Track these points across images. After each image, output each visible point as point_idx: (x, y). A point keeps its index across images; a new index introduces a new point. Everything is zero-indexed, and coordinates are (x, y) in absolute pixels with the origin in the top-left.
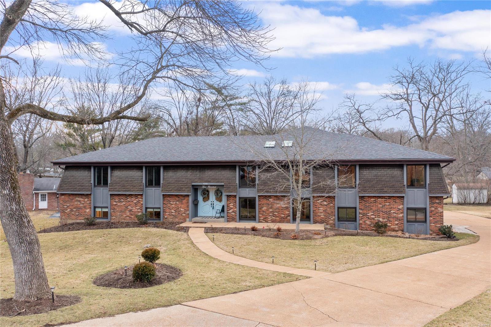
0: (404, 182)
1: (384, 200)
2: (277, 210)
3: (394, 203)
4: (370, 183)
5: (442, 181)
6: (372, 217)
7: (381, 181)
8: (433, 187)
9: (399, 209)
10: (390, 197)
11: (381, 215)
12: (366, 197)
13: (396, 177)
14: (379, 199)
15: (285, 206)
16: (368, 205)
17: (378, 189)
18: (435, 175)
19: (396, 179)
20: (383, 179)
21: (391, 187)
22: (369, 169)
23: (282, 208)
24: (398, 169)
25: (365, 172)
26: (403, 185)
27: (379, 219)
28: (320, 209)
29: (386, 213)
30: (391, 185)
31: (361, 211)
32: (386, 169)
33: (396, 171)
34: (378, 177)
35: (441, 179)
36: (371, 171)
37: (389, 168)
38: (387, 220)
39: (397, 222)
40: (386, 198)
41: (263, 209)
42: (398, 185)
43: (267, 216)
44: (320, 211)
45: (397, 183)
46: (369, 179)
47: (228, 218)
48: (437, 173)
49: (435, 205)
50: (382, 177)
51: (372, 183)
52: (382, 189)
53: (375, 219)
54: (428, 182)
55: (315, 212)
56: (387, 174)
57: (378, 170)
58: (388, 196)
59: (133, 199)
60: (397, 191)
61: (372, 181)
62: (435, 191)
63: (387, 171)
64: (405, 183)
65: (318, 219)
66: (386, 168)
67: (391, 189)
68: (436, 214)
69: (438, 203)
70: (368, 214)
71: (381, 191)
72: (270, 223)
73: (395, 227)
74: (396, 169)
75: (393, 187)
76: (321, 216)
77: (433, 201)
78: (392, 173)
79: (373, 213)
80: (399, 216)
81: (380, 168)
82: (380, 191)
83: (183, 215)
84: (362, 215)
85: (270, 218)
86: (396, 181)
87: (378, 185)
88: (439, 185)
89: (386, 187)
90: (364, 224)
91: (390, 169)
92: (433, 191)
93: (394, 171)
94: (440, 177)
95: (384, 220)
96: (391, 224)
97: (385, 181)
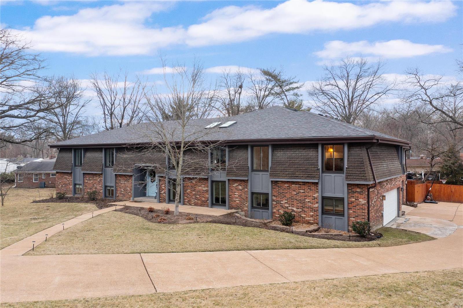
0: (318, 165)
1: (298, 186)
2: (199, 193)
3: (309, 190)
4: (283, 166)
5: (362, 165)
6: (285, 205)
7: (294, 164)
8: (351, 172)
9: (315, 198)
10: (304, 183)
11: (295, 203)
12: (279, 183)
13: (311, 159)
14: (292, 185)
15: (205, 189)
16: (281, 191)
17: (290, 173)
18: (356, 157)
19: (310, 161)
20: (297, 162)
21: (304, 171)
22: (283, 150)
23: (203, 191)
24: (314, 150)
25: (279, 153)
26: (316, 169)
27: (293, 208)
28: (235, 193)
29: (300, 201)
30: (304, 169)
31: (275, 198)
32: (301, 150)
33: (312, 152)
34: (291, 159)
35: (362, 162)
36: (286, 152)
37: (305, 148)
38: (301, 210)
39: (312, 214)
40: (300, 183)
41: (188, 191)
42: (311, 169)
43: (191, 199)
44: (236, 196)
45: (310, 166)
46: (282, 162)
47: (161, 198)
48: (358, 155)
49: (356, 195)
50: (296, 159)
51: (285, 166)
52: (294, 173)
53: (289, 208)
54: (346, 166)
55: (231, 196)
56: (301, 156)
57: (292, 150)
58: (303, 182)
59: (97, 177)
60: (309, 176)
61: (285, 164)
62: (353, 177)
63: (302, 152)
64: (320, 167)
65: (234, 204)
66: (301, 148)
67: (303, 173)
68: (357, 207)
69: (359, 193)
70: (282, 202)
71: (293, 175)
72: (193, 205)
73: (309, 219)
74: (312, 150)
75: (306, 171)
76: (237, 202)
77: (353, 190)
78: (307, 155)
79: (286, 201)
80: (314, 206)
81: (295, 148)
82: (291, 175)
83: (129, 194)
84: (275, 203)
85: (193, 201)
86: (310, 164)
87: (290, 168)
88: (359, 170)
89: (299, 171)
90: (277, 213)
91: (306, 150)
92: (351, 177)
93: (309, 152)
94: (361, 160)
95: (298, 210)
96: (305, 216)
97: (298, 164)
